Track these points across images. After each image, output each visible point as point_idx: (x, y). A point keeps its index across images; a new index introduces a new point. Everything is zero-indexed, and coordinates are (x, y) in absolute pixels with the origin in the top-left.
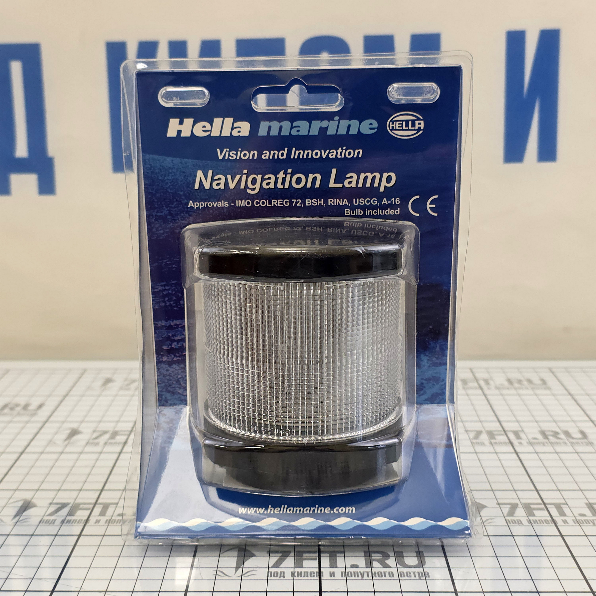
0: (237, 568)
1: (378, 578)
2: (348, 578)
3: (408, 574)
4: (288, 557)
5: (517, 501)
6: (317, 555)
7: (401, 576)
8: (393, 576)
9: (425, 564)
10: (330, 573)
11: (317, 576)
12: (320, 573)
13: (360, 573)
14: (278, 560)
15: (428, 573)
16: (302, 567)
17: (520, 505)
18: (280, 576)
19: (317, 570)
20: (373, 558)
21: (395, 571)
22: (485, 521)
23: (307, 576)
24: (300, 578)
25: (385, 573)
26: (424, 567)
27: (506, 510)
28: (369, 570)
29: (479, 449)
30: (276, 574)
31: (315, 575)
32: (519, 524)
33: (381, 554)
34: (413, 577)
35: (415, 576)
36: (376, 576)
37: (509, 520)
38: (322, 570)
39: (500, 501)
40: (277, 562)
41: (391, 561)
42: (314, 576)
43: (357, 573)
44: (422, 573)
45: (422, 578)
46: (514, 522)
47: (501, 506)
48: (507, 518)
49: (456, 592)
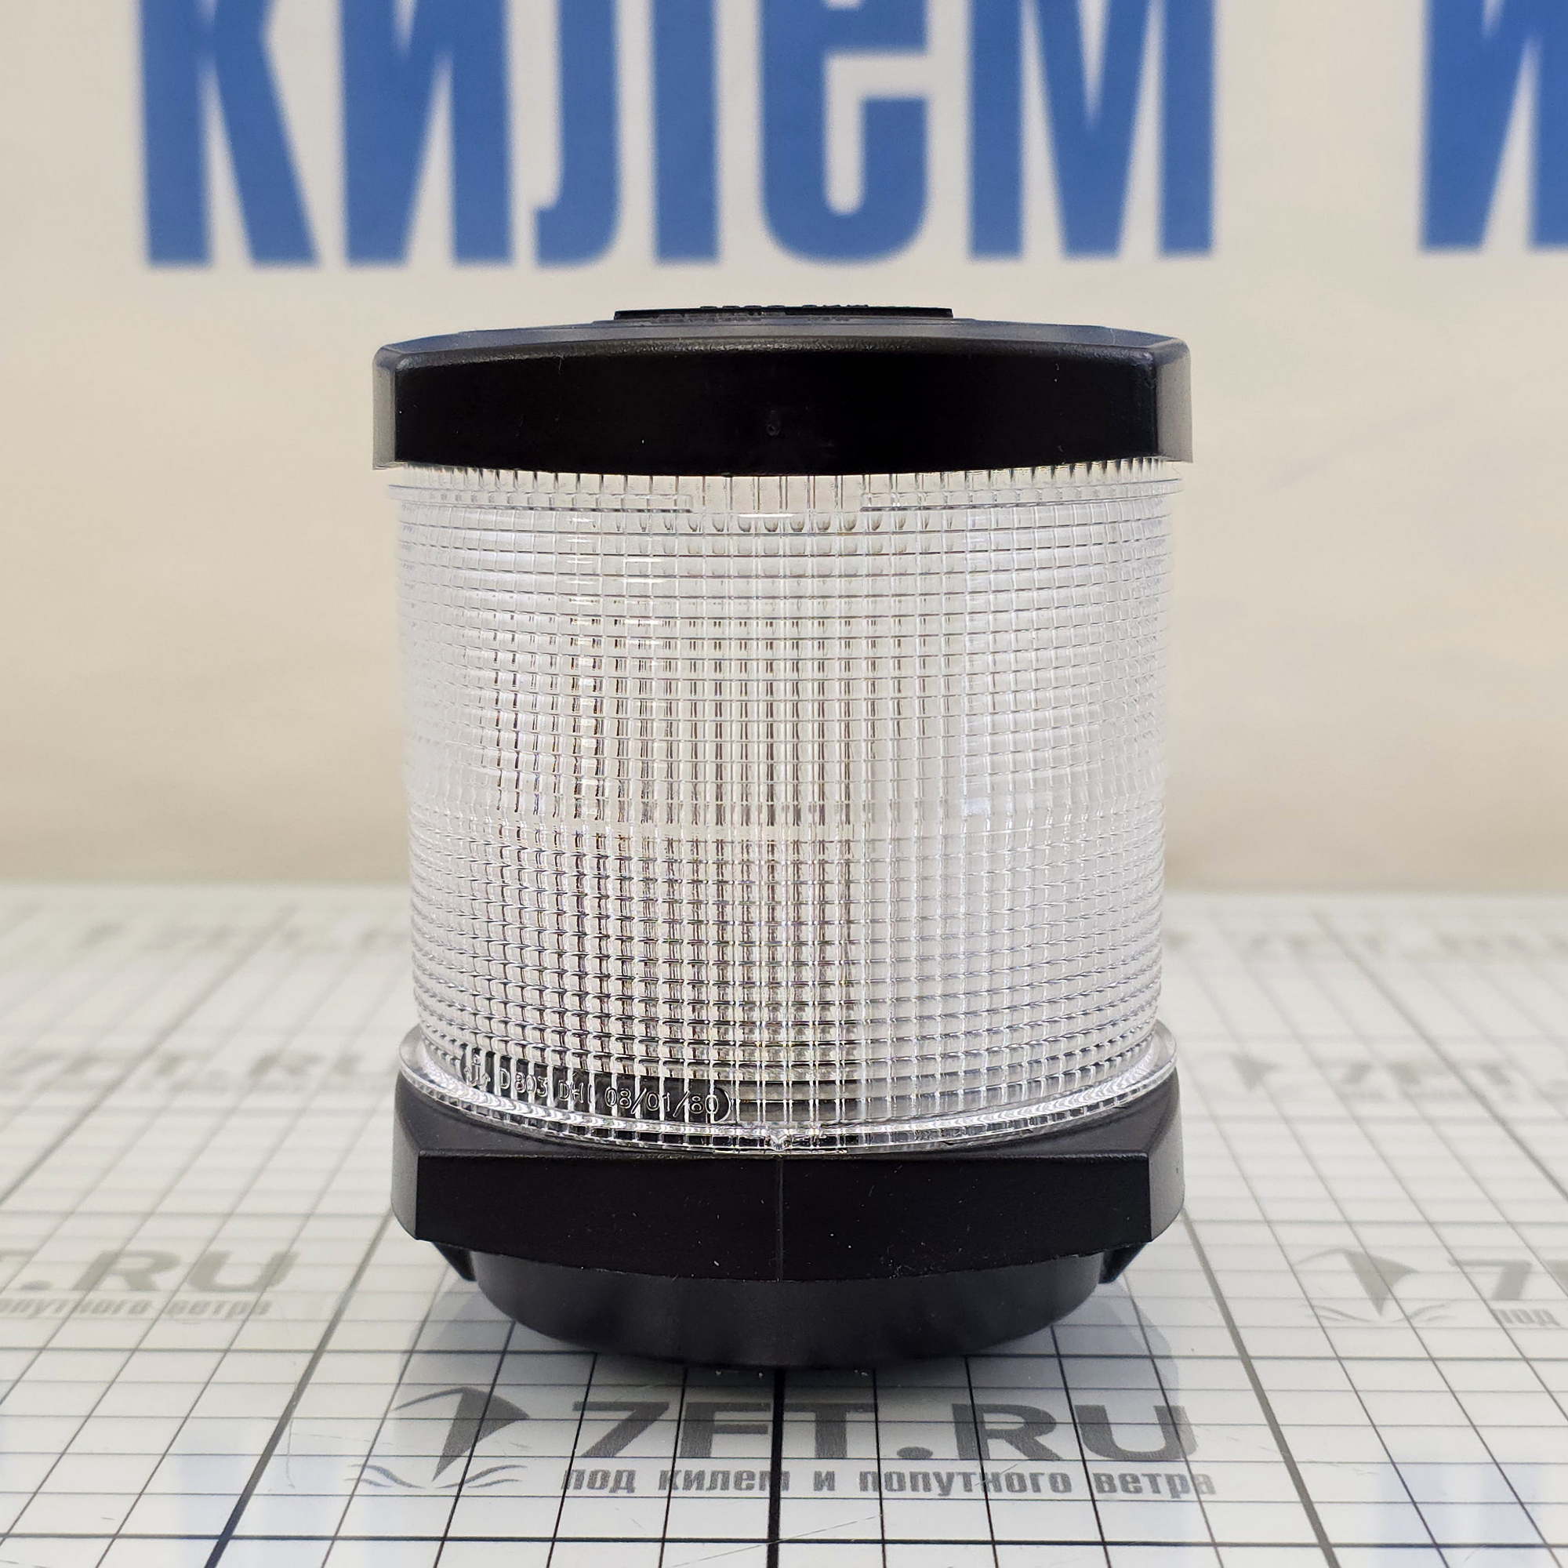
0: (447, 1458)
1: (1006, 1494)
2: (886, 1494)
3: (1130, 1484)
4: (655, 1425)
5: (1525, 1256)
6: (769, 1416)
7: (1101, 1490)
8: (1068, 1487)
9: (1193, 1449)
10: (818, 1475)
11: (762, 1488)
12: (776, 1479)
13: (937, 1475)
14: (615, 1431)
15: (1207, 1480)
16: (706, 1456)
17: (1537, 1267)
18: (617, 1487)
19: (767, 1466)
20: (988, 1427)
21: (1076, 1473)
22: (1417, 1314)
23: (725, 1487)
24: (693, 1492)
25: (1034, 1478)
26: (1189, 1458)
27: (1489, 1281)
28: (973, 1467)
29: (1365, 1109)
30: (599, 1480)
31: (757, 1482)
32: (1542, 1322)
33: (1019, 1414)
34: (1147, 1493)
35: (1157, 1491)
36: (998, 1489)
37: (1503, 1312)
38: (785, 1466)
39: (1462, 1256)
40: (609, 1437)
41: (1061, 1441)
42: (750, 1487)
43: (926, 1476)
44: (1182, 1478)
45: (1184, 1497)
46: (1524, 1317)
47: (1467, 1269)
48: (1497, 1306)
49: (1326, 1547)
